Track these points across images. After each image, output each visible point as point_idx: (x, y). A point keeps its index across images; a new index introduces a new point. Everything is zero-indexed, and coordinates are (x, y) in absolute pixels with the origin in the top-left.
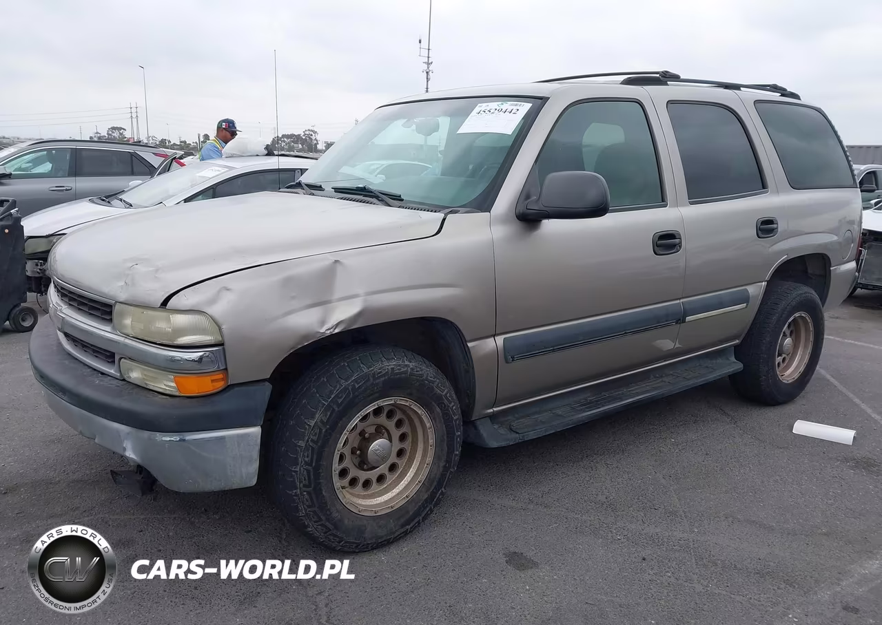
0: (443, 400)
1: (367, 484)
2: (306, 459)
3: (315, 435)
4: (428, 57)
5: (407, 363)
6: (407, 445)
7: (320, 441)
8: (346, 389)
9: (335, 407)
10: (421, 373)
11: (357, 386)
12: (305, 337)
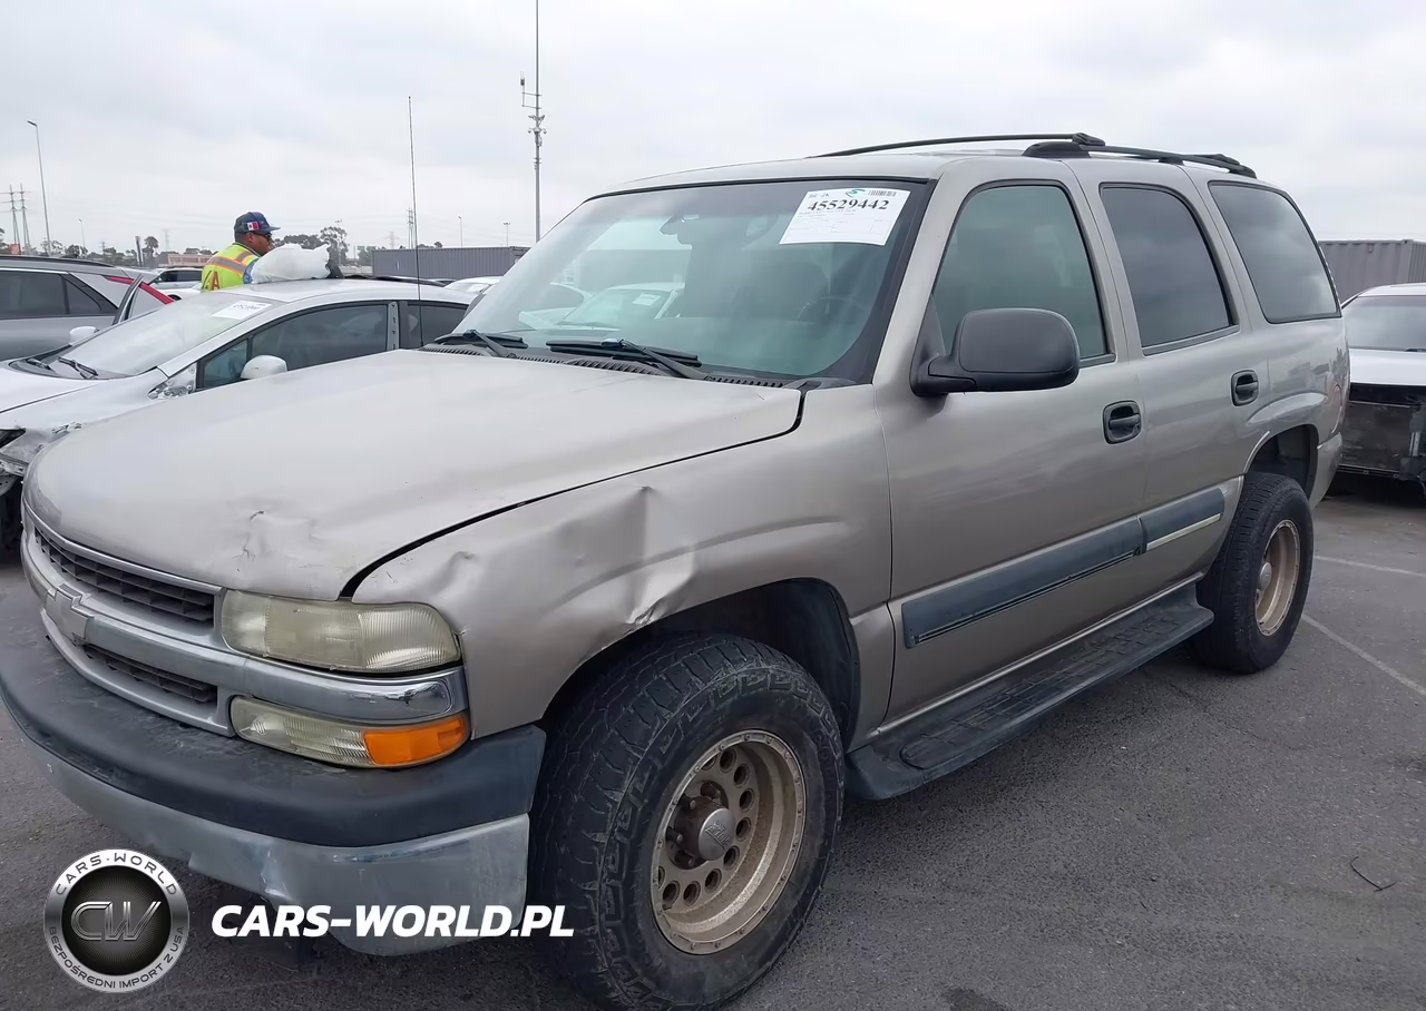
0: (820, 727)
1: (691, 892)
2: (611, 867)
3: (625, 820)
4: (537, 108)
5: (764, 666)
6: (752, 812)
7: (634, 831)
8: (673, 725)
9: (656, 762)
10: (786, 682)
11: (691, 719)
12: (603, 636)
